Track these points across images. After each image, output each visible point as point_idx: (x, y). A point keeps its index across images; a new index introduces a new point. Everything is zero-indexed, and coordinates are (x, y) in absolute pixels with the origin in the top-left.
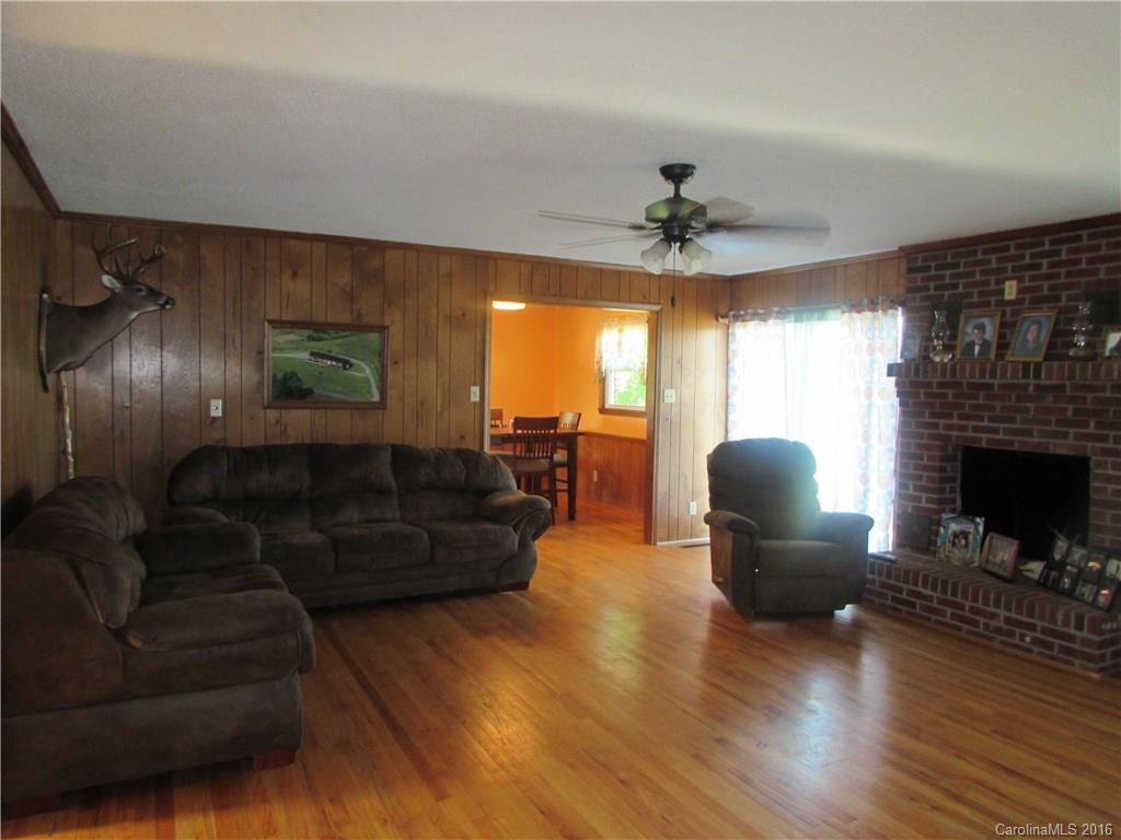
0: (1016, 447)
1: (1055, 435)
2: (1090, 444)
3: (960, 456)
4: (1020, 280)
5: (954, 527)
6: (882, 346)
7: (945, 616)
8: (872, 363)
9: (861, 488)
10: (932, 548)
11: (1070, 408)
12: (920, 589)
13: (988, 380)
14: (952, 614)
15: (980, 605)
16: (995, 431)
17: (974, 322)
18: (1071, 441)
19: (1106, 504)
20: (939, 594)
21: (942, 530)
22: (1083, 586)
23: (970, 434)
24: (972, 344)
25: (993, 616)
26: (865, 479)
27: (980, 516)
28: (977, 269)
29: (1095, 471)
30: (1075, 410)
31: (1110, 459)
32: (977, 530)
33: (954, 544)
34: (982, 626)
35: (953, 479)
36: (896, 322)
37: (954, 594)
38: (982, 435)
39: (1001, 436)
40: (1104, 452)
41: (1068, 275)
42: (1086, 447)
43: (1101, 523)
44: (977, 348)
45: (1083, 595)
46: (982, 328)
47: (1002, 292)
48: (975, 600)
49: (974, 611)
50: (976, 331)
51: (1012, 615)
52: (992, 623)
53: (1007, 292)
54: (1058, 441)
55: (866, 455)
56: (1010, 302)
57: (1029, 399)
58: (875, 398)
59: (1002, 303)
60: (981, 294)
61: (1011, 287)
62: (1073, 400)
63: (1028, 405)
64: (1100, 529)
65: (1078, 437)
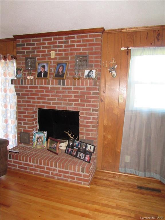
0: (56, 109)
1: (68, 104)
2: (79, 107)
3: (38, 111)
4: (56, 51)
5: (37, 136)
6: (9, 73)
7: (38, 172)
8: (6, 79)
9: (5, 124)
10: (31, 143)
11: (73, 95)
12: (28, 162)
13: (47, 86)
14: (40, 170)
15: (50, 167)
16: (49, 103)
17: (41, 65)
18: (73, 106)
19: (84, 126)
20: (35, 164)
21: (34, 137)
22: (80, 153)
23: (41, 104)
24: (41, 73)
25: (54, 170)
26: (6, 121)
27: (45, 131)
28: (41, 46)
29: (81, 116)
30: (74, 96)
31: (85, 112)
32: (45, 136)
33: (38, 141)
34: (51, 174)
35: (36, 119)
36: (14, 65)
37: (41, 164)
38: (45, 105)
39: (51, 105)
40: (83, 109)
41: (71, 50)
42: (78, 108)
43: (83, 132)
44: (43, 74)
45: (80, 157)
46: (44, 67)
47: (50, 55)
48: (48, 165)
49: (47, 169)
50: (42, 68)
51: (61, 169)
52: (54, 172)
53: (51, 54)
54: (70, 106)
55: (6, 112)
56: (53, 59)
57: (60, 92)
58: (8, 92)
59: (50, 59)
60: (43, 55)
61: (53, 53)
62: (74, 92)
63: (60, 94)
64: (83, 134)
65: (75, 105)
